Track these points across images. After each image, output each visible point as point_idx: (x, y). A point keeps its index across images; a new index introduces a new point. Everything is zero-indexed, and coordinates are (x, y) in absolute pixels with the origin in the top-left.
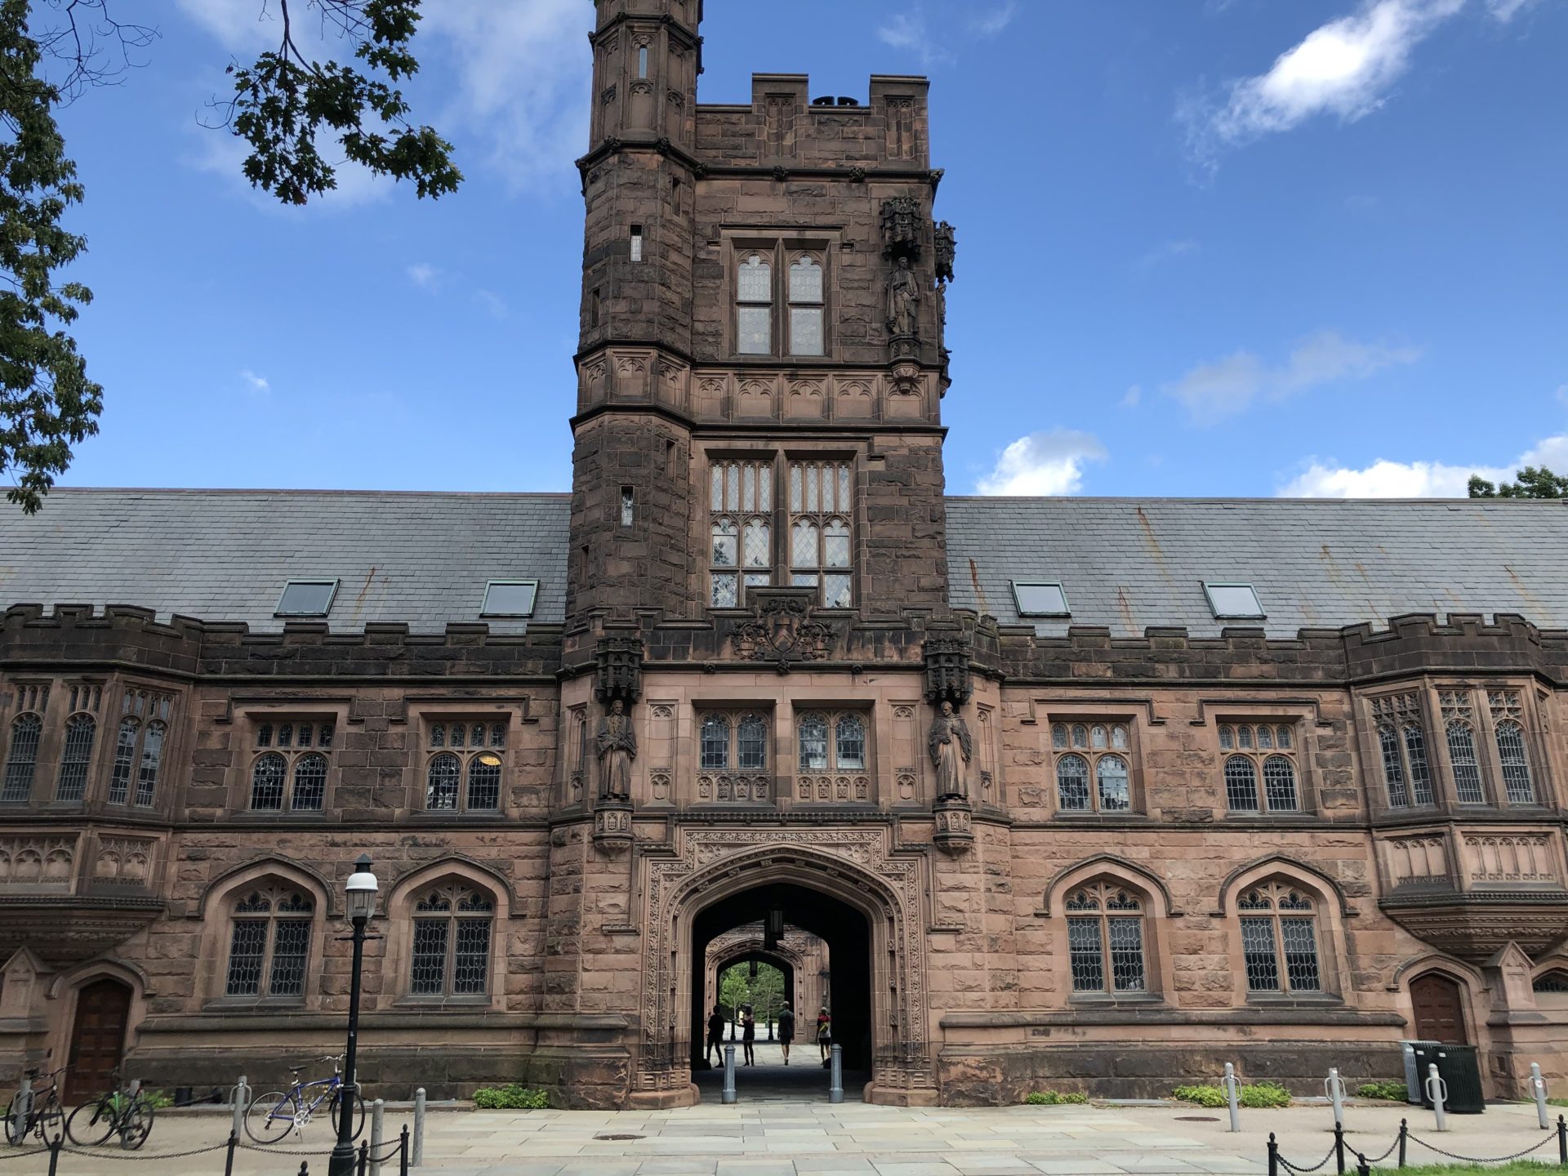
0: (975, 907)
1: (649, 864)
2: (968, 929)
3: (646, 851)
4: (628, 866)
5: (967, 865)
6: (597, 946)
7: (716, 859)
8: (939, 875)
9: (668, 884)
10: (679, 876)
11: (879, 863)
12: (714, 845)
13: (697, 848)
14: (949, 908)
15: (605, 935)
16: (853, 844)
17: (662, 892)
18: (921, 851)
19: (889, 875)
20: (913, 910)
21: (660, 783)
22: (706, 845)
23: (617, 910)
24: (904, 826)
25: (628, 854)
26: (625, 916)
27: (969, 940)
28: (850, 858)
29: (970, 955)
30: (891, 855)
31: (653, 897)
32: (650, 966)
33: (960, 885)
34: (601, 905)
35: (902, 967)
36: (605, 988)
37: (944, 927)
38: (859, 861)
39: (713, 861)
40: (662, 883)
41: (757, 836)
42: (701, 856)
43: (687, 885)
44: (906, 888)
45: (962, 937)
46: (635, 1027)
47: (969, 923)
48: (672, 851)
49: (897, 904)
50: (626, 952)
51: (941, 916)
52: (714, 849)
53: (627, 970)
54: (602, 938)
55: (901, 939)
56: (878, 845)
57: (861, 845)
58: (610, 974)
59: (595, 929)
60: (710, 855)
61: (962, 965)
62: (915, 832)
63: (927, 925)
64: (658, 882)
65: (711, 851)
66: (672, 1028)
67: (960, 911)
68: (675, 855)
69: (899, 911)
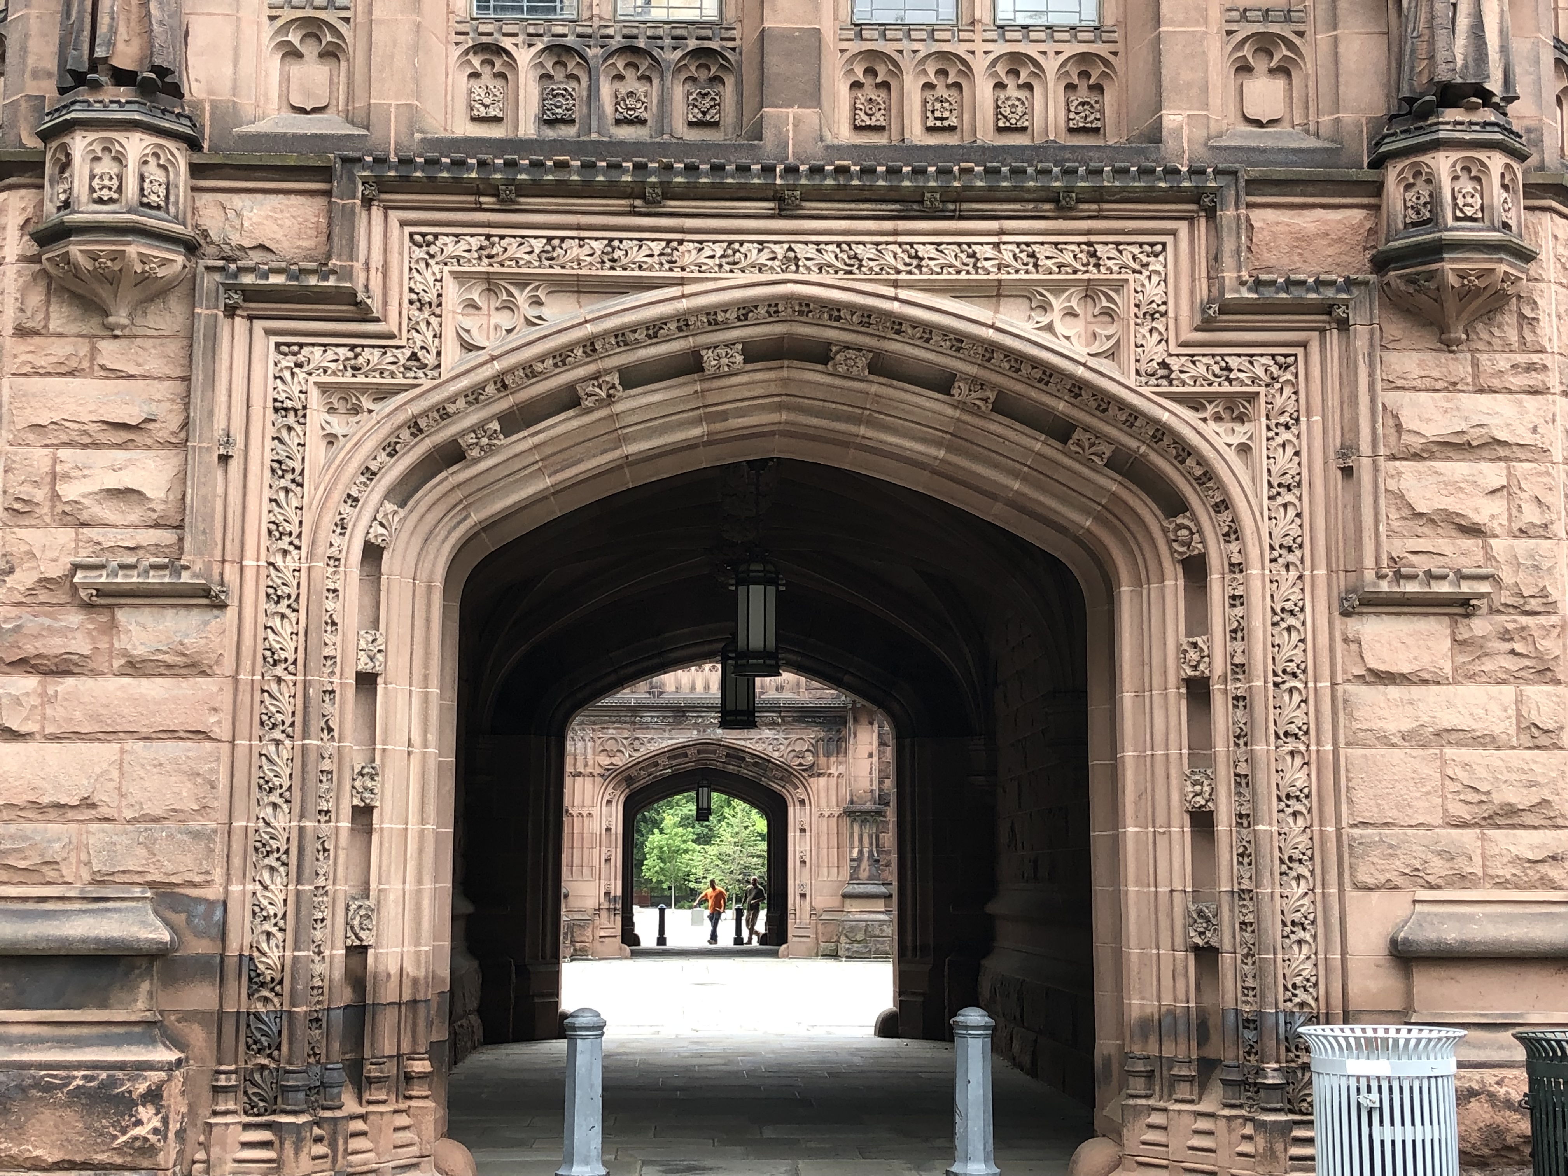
0: (1531, 515)
1: (264, 346)
2: (1506, 598)
3: (251, 294)
4: (174, 348)
5: (1503, 362)
6: (54, 646)
7: (527, 334)
8: (1390, 398)
9: (338, 424)
10: (382, 394)
11: (1158, 353)
12: (522, 281)
13: (452, 292)
14: (1429, 519)
15: (88, 606)
16: (1058, 288)
17: (316, 450)
18: (1327, 308)
19: (1194, 402)
20: (1285, 525)
21: (310, 50)
22: (491, 284)
23: (135, 515)
24: (1259, 217)
25: (176, 306)
26: (167, 537)
27: (1506, 636)
28: (1044, 338)
29: (1509, 691)
30: (1206, 326)
31: (279, 468)
32: (268, 723)
33: (1475, 436)
34: (69, 491)
35: (1242, 737)
36: (87, 803)
37: (1411, 588)
38: (1079, 350)
39: (515, 340)
40: (317, 415)
41: (688, 254)
42: (471, 322)
43: (415, 427)
44: (1260, 448)
45: (1480, 626)
46: (201, 947)
47: (1507, 576)
48: (349, 297)
49: (1224, 505)
50: (169, 670)
51: (1398, 547)
52: (522, 298)
53: (172, 734)
54: (74, 618)
55: (1238, 632)
56: (1154, 291)
57: (1090, 292)
58: (108, 751)
59: (45, 582)
60: (504, 320)
61: (1480, 728)
62: (1301, 239)
63: (1341, 582)
64: (301, 413)
65: (509, 307)
66: (357, 952)
67: (1473, 531)
68: (364, 315)
69: (1233, 533)
